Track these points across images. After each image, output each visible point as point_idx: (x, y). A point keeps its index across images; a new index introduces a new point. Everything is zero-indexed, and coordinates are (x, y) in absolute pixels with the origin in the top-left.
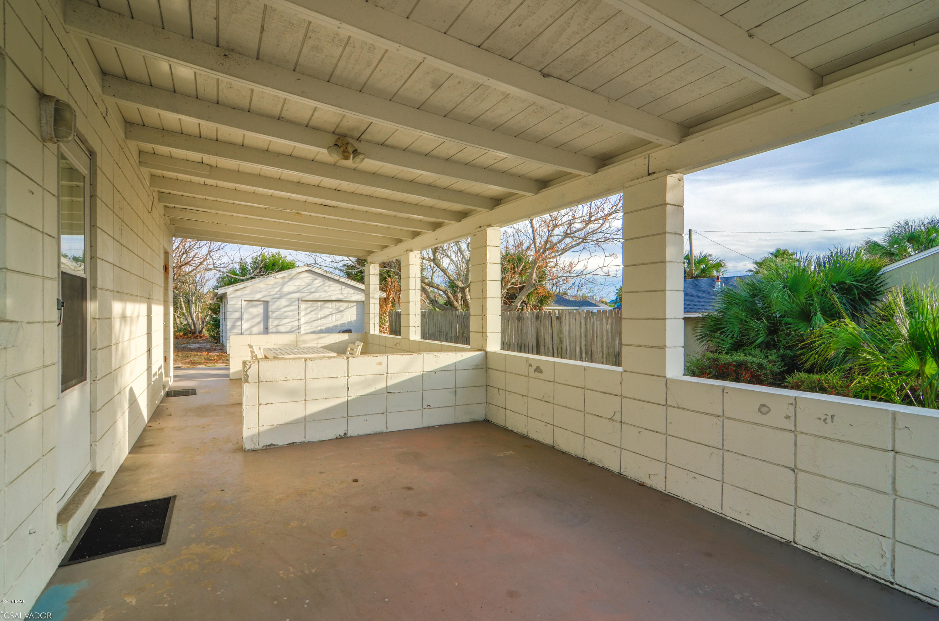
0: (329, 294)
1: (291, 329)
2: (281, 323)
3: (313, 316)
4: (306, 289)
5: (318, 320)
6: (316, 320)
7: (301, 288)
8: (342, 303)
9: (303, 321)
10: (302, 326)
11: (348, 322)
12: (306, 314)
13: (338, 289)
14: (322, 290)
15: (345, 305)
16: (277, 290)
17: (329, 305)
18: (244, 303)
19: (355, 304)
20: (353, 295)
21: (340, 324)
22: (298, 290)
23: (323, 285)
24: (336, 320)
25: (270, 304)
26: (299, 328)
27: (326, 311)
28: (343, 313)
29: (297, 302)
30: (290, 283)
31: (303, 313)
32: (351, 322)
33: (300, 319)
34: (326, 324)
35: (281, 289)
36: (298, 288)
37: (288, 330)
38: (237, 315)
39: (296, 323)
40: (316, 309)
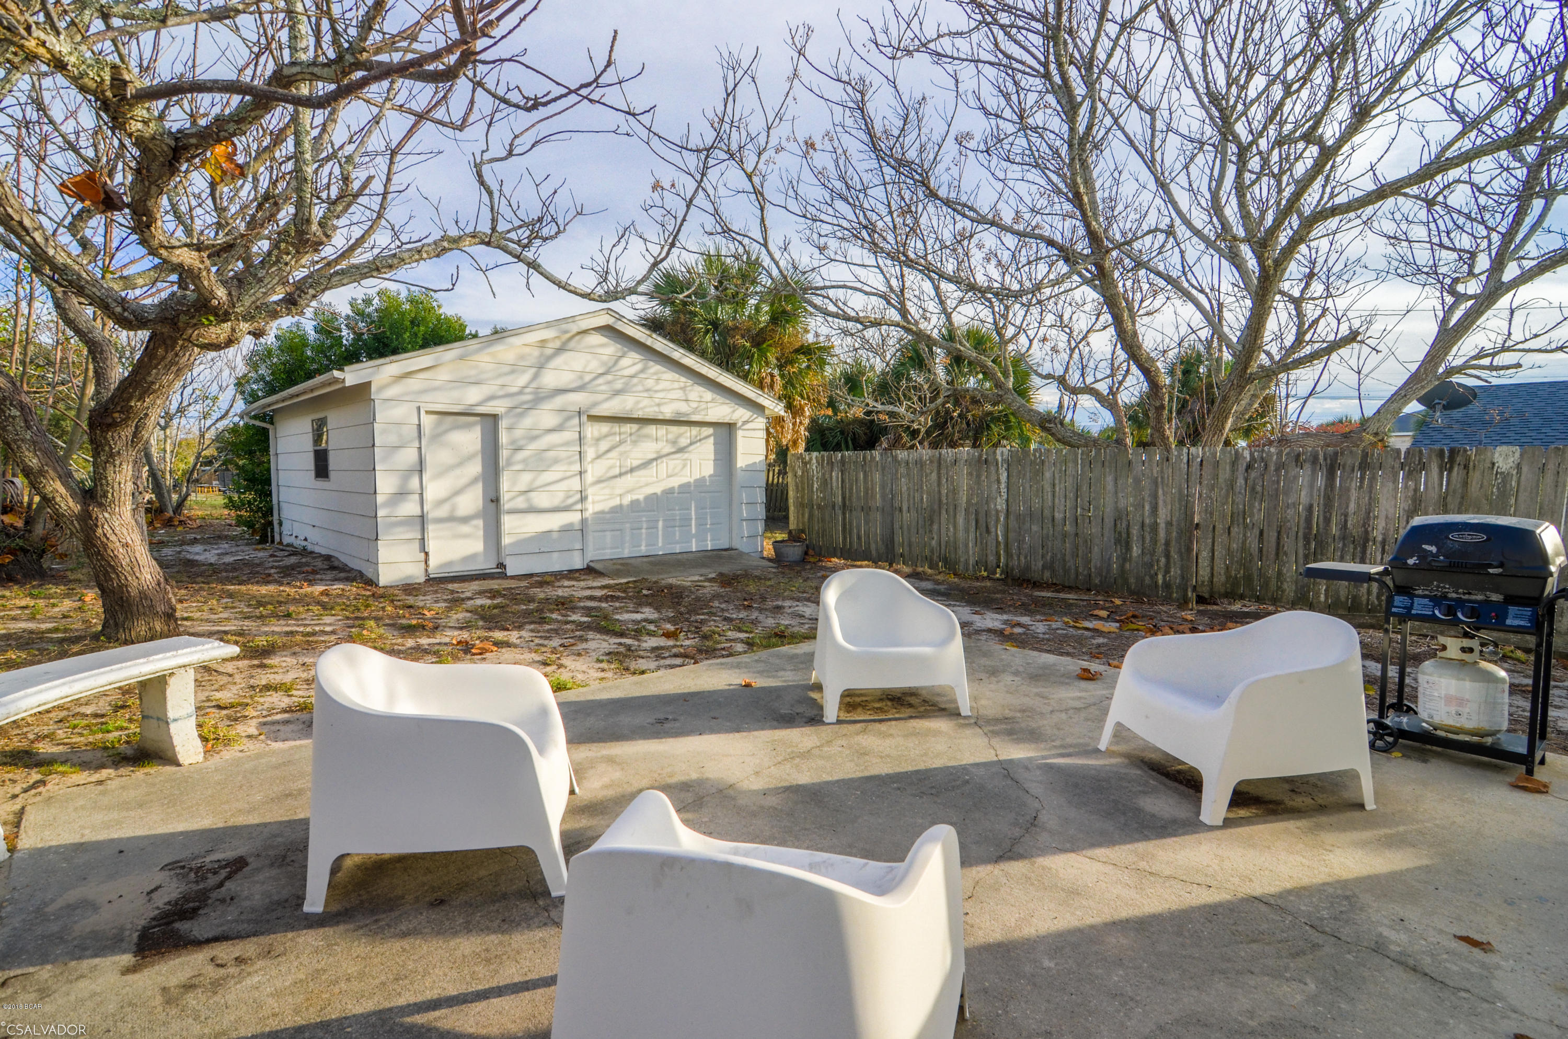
0: (657, 401)
1: (564, 501)
2: (539, 482)
3: (612, 462)
4: (600, 380)
5: (626, 473)
6: (621, 475)
7: (588, 378)
8: (683, 429)
9: (589, 478)
10: (590, 492)
11: (696, 481)
12: (598, 457)
13: (676, 385)
14: (640, 388)
15: (687, 434)
16: (523, 379)
17: (651, 429)
18: (428, 421)
19: (710, 431)
20: (710, 405)
21: (680, 486)
22: (579, 383)
23: (642, 371)
24: (668, 476)
25: (503, 424)
26: (583, 499)
27: (647, 449)
28: (686, 456)
29: (576, 421)
30: (559, 361)
31: (590, 453)
32: (703, 479)
33: (586, 471)
34: (647, 485)
35: (536, 377)
36: (581, 378)
37: (556, 501)
38: (408, 456)
39: (575, 484)
40: (621, 442)
